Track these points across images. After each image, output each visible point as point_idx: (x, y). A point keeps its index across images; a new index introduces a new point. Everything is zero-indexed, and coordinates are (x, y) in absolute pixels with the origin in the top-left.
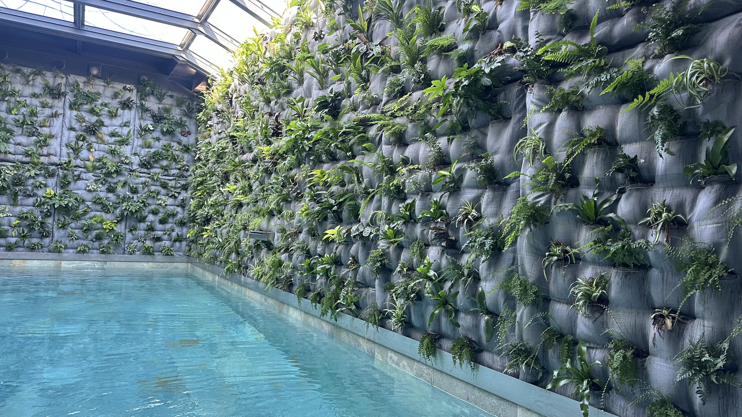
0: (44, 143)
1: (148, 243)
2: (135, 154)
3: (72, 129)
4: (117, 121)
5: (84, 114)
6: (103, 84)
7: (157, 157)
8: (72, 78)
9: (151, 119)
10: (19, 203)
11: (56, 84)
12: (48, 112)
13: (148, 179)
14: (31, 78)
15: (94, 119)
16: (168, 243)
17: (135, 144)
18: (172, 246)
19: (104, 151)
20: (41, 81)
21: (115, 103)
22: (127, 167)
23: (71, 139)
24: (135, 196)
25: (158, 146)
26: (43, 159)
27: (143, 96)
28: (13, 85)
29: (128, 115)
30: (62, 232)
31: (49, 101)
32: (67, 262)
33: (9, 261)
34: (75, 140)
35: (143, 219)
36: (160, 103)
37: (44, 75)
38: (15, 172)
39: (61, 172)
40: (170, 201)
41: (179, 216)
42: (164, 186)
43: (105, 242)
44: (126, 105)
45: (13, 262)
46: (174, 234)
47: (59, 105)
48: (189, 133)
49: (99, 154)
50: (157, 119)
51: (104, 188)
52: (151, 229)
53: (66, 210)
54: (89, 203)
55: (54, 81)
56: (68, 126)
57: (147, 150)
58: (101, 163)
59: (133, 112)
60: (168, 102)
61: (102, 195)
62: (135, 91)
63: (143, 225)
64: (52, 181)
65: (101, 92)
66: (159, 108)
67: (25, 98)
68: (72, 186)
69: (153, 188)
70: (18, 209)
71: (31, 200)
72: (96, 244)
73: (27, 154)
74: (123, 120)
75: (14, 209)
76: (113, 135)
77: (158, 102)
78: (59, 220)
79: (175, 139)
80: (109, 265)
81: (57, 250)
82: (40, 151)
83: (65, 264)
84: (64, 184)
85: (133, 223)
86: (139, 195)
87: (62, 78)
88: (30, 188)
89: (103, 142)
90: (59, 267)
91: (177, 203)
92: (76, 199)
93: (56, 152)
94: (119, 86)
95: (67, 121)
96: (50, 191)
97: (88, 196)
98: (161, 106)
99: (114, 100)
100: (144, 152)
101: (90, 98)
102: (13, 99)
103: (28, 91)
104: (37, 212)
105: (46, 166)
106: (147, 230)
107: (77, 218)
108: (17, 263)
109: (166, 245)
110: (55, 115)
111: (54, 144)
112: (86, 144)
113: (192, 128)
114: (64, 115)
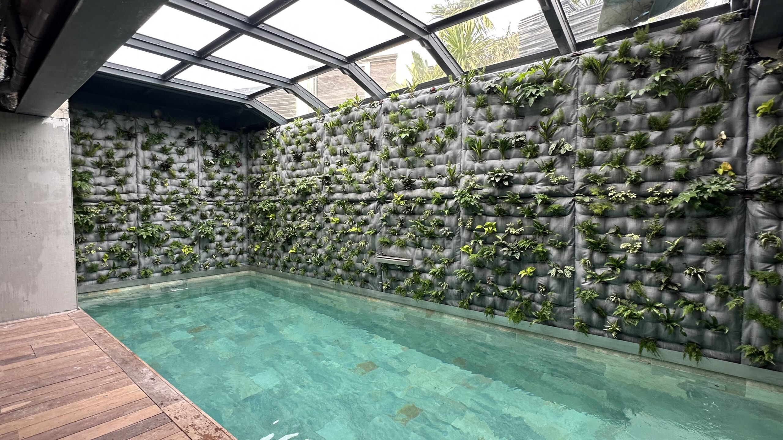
0: (123, 182)
1: (219, 259)
2: (202, 186)
3: (146, 167)
4: (185, 158)
5: (156, 153)
6: (168, 125)
7: (219, 187)
8: (141, 121)
9: (211, 154)
10: (106, 238)
11: (127, 127)
12: (122, 153)
13: (213, 206)
14: (102, 122)
15: (165, 157)
17: (201, 177)
18: (237, 259)
19: (176, 185)
20: (113, 124)
21: (181, 143)
22: (196, 197)
23: (147, 177)
25: (219, 177)
26: (124, 197)
27: (203, 135)
28: (87, 129)
29: (192, 152)
30: (148, 260)
31: (123, 142)
32: (154, 284)
33: (103, 292)
34: (150, 177)
35: (212, 240)
37: (115, 118)
38: (99, 211)
39: (141, 207)
40: (232, 223)
41: (240, 234)
42: (226, 210)
43: (185, 263)
44: (191, 143)
45: (107, 292)
46: (237, 249)
47: (132, 146)
48: (241, 165)
49: (172, 189)
50: (216, 154)
51: (179, 217)
52: (220, 247)
53: (151, 240)
54: (168, 232)
55: (125, 124)
56: (142, 164)
57: (211, 181)
58: (175, 196)
59: (196, 148)
60: (223, 139)
61: (178, 223)
62: (196, 131)
63: (213, 245)
64: (133, 216)
65: (167, 132)
66: (217, 145)
67: (100, 141)
68: (152, 218)
69: (218, 213)
70: (105, 245)
71: (116, 235)
72: (178, 265)
73: (108, 193)
74: (188, 157)
75: (102, 245)
76: (182, 170)
77: (215, 140)
78: (144, 249)
79: (231, 171)
80: (189, 281)
81: (146, 276)
82: (120, 189)
83: (152, 287)
84: (145, 218)
85: (205, 244)
86: (207, 220)
87: (132, 121)
88: (114, 224)
89: (175, 177)
90: (148, 290)
91: (237, 223)
92: (159, 229)
93: (134, 189)
95: (141, 160)
97: (167, 226)
99: (180, 140)
100: (208, 183)
102: (88, 143)
103: (101, 134)
104: (123, 245)
105: (127, 203)
106: (217, 248)
107: (160, 245)
108: (110, 292)
109: (232, 258)
110: (130, 156)
111: (132, 181)
112: (160, 180)
113: (243, 161)
114: (137, 155)
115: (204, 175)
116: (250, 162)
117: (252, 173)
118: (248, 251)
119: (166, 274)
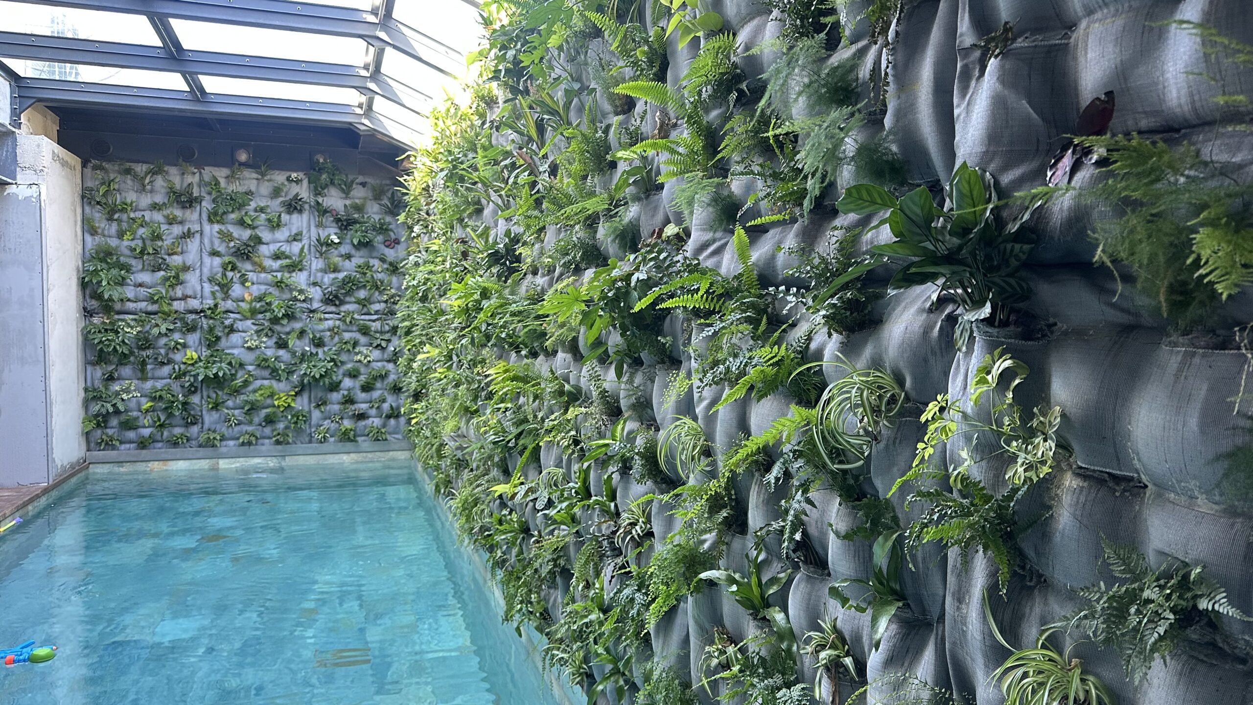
0: (176, 280)
1: (347, 424)
2: (315, 284)
3: (214, 253)
4: (282, 234)
5: (231, 228)
6: (255, 175)
7: (349, 286)
8: (208, 172)
9: (334, 225)
10: (150, 375)
11: (185, 185)
12: (177, 230)
13: (338, 323)
14: (147, 181)
15: (246, 234)
16: (377, 422)
17: (314, 267)
18: (384, 426)
19: (267, 284)
20: (163, 183)
21: (275, 205)
22: (304, 305)
23: (215, 270)
24: (320, 351)
25: (349, 268)
26: (178, 305)
27: (318, 190)
28: (123, 194)
29: (298, 222)
30: (215, 415)
31: (178, 213)
32: (227, 460)
33: (144, 464)
34: (221, 270)
35: (335, 387)
36: (346, 198)
37: (167, 173)
38: (139, 329)
39: (205, 323)
40: (376, 354)
41: (392, 377)
42: (365, 331)
43: (281, 426)
44: (294, 206)
45: (150, 464)
46: (386, 406)
47: (192, 216)
48: (397, 242)
49: (259, 290)
50: (345, 224)
51: (271, 342)
52: (349, 401)
53: (217, 382)
54: (250, 368)
55: (182, 180)
56: (208, 250)
57: (332, 276)
58: (263, 303)
59: (305, 216)
60: (359, 193)
61: (270, 353)
62: (305, 182)
63: (336, 396)
64: (193, 339)
65: (253, 189)
66: (345, 206)
67: (143, 213)
68: (223, 343)
69: (347, 336)
70: (149, 384)
71: (166, 370)
72: (267, 430)
73: (151, 300)
74: (290, 230)
75: (144, 386)
76: (277, 257)
77: (344, 196)
78: (209, 397)
79: (375, 254)
80: (289, 461)
81: (209, 444)
82: (172, 293)
83: (223, 464)
84: (212, 342)
85: (320, 394)
86: (326, 349)
87: (194, 173)
88: (163, 351)
89: (264, 269)
90: (215, 469)
91: (386, 356)
92: (230, 364)
93: (195, 292)
94: (279, 177)
95: (206, 241)
96: (192, 354)
97: (248, 357)
98: (348, 202)
99: (274, 201)
100: (328, 279)
101: (237, 202)
102: (125, 217)
103: (145, 200)
104: (176, 387)
105: (182, 315)
106: (343, 403)
107: (237, 391)
108: (156, 466)
109: (375, 425)
110: (188, 235)
111: (192, 279)
112: (238, 275)
113: (401, 232)
114: (201, 233)
115: (321, 264)
119: (249, 444)
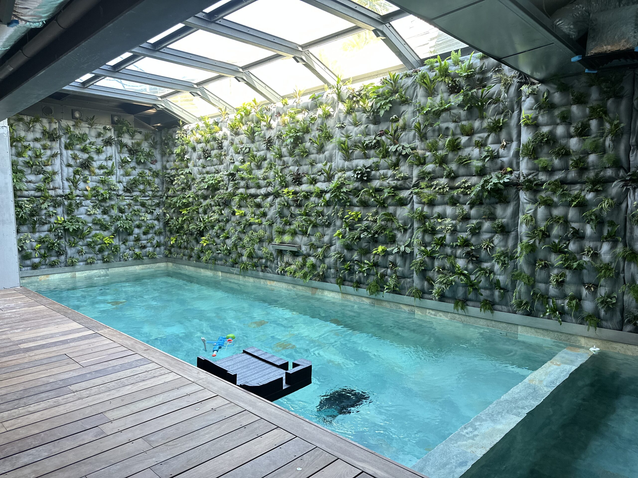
0: (48, 179)
1: (137, 251)
2: (120, 182)
3: (69, 165)
4: (103, 156)
5: (78, 153)
6: (87, 126)
7: (135, 183)
8: (64, 123)
9: (127, 152)
10: (37, 230)
11: (52, 129)
12: (49, 153)
13: (131, 201)
14: (31, 126)
15: (86, 156)
17: (118, 174)
18: (154, 251)
19: (96, 182)
20: (40, 127)
21: (100, 142)
22: (115, 192)
23: (70, 174)
24: (124, 215)
25: (135, 174)
26: (52, 193)
27: (119, 134)
28: (18, 132)
29: (111, 150)
30: (73, 250)
31: (49, 143)
32: (80, 272)
33: (36, 277)
34: (73, 174)
35: (130, 234)
37: (41, 121)
38: (31, 205)
39: (66, 202)
40: (149, 216)
41: (157, 227)
42: (143, 205)
43: (106, 253)
44: (108, 142)
45: (39, 277)
46: (155, 242)
47: (56, 145)
48: (156, 161)
49: (93, 185)
50: (132, 152)
51: (100, 211)
52: (138, 239)
54: (90, 225)
55: (50, 126)
56: (66, 163)
57: (127, 178)
58: (95, 192)
59: (114, 147)
60: (138, 137)
61: (99, 217)
62: (113, 130)
63: (132, 238)
64: (60, 210)
65: (87, 132)
67: (29, 143)
68: (76, 212)
69: (136, 208)
70: (37, 235)
71: (46, 227)
72: (100, 256)
73: (38, 189)
74: (107, 155)
75: (34, 236)
76: (101, 167)
77: (131, 138)
78: (69, 240)
79: (146, 167)
80: (111, 271)
82: (48, 186)
83: (78, 275)
84: (69, 211)
85: (124, 237)
87: (56, 123)
88: (43, 217)
90: (74, 277)
91: (153, 218)
92: (82, 222)
93: (59, 185)
94: (100, 127)
95: (65, 159)
96: (60, 218)
97: (89, 219)
98: (133, 141)
99: (98, 139)
102: (19, 145)
103: (31, 136)
104: (52, 236)
105: (55, 198)
106: (135, 241)
107: (83, 237)
108: (43, 278)
109: (150, 251)
110: (54, 156)
111: (58, 178)
112: (82, 177)
113: (158, 157)
114: (61, 154)
115: (122, 172)
116: (165, 159)
117: (167, 169)
118: (165, 244)
119: (89, 263)
